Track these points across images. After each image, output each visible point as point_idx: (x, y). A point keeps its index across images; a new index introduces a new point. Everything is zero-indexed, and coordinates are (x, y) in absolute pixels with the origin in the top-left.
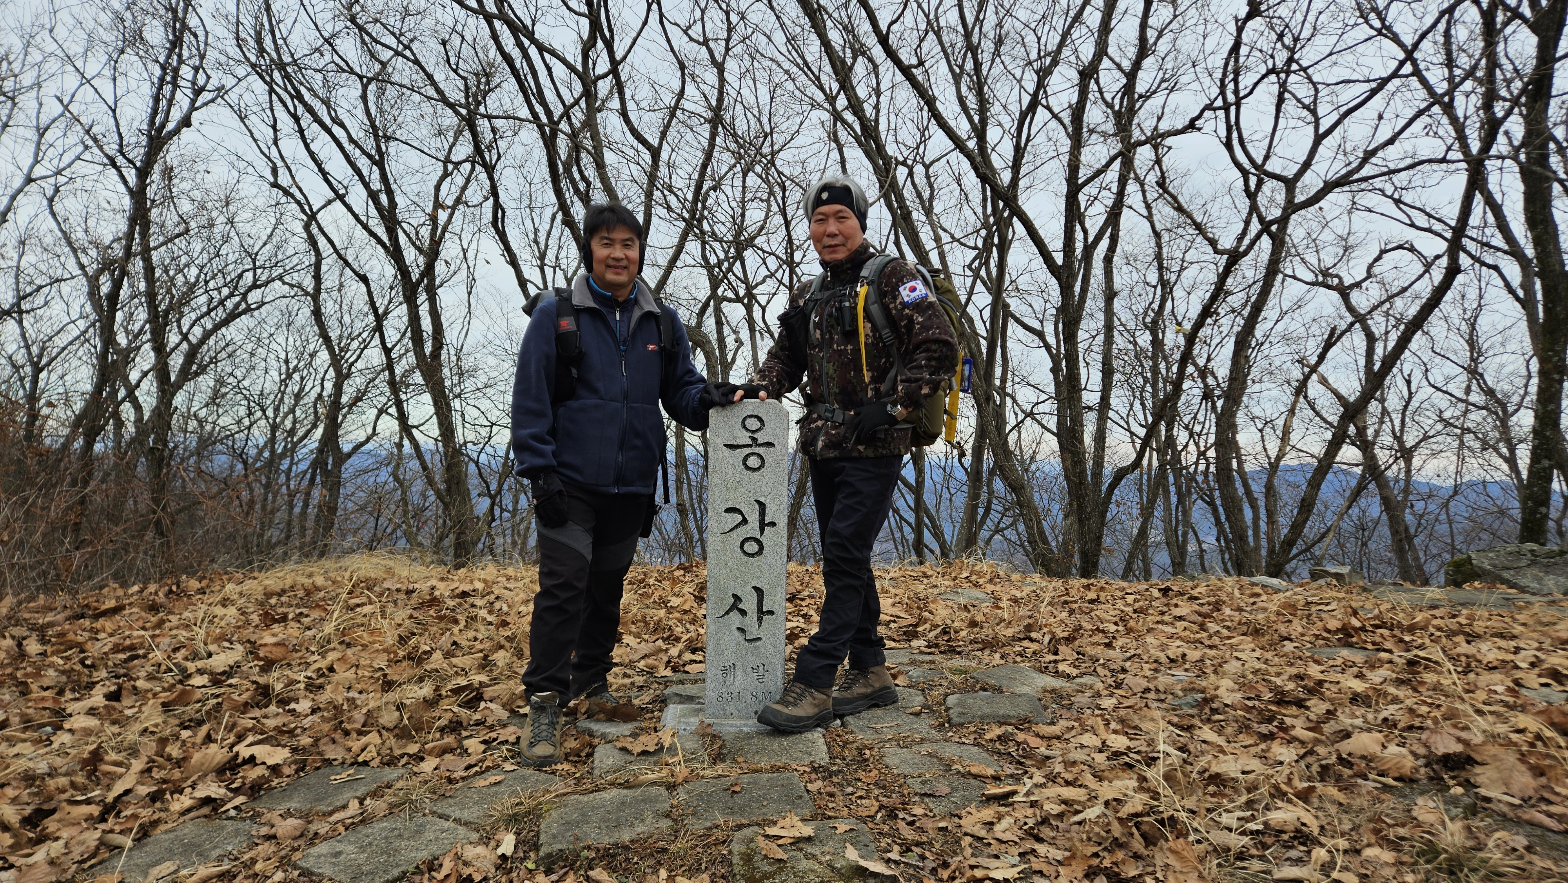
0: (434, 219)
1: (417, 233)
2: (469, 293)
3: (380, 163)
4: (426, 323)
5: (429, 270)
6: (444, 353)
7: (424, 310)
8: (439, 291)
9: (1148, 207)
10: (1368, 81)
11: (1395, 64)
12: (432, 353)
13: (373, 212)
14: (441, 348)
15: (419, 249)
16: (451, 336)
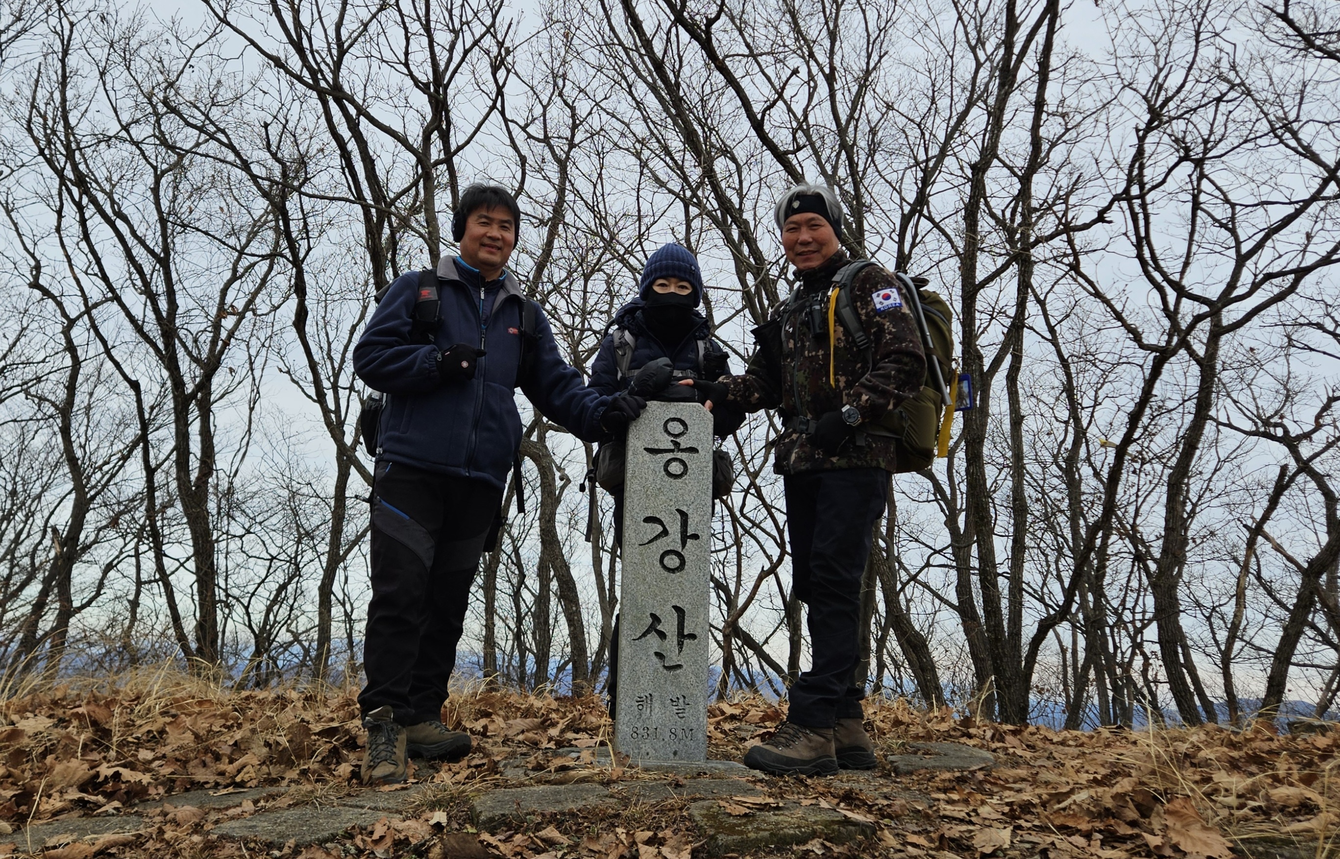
0: (217, 326)
1: (196, 341)
2: (252, 409)
3: (164, 261)
4: (195, 446)
5: (204, 385)
6: (212, 481)
7: (195, 428)
8: (214, 407)
9: (1052, 330)
10: (1291, 203)
11: (1315, 184)
12: (198, 479)
13: (151, 315)
14: (210, 474)
15: (196, 360)
16: (222, 462)
